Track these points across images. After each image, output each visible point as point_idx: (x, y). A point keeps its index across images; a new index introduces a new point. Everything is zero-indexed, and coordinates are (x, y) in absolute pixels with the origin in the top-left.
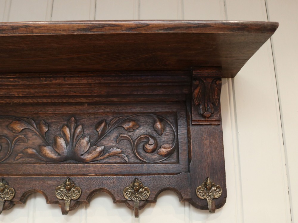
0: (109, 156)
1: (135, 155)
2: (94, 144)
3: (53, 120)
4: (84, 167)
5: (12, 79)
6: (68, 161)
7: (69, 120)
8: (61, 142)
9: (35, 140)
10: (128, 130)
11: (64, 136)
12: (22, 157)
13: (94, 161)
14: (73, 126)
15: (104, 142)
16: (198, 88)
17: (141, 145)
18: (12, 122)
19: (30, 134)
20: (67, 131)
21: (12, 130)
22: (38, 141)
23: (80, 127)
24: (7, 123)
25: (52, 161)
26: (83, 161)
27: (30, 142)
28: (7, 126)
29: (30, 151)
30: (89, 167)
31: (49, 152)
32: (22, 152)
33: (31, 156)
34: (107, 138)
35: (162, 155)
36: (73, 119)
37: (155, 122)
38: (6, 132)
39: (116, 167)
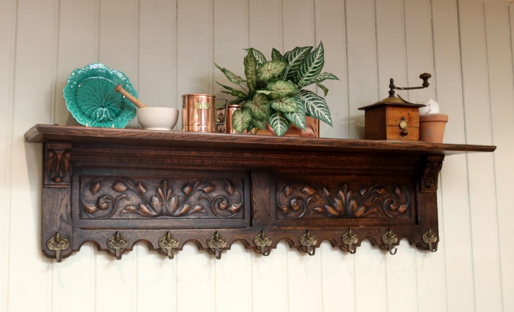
0: (369, 214)
1: (385, 212)
2: (359, 205)
3: (332, 186)
4: (355, 221)
5: (313, 156)
6: (345, 217)
7: (343, 186)
9: (320, 201)
10: (381, 194)
11: (340, 198)
12: (314, 214)
14: (345, 190)
15: (365, 203)
17: (388, 205)
18: (304, 187)
19: (318, 197)
21: (305, 193)
22: (323, 202)
23: (350, 191)
24: (301, 188)
25: (334, 217)
26: (355, 217)
27: (318, 202)
28: (301, 190)
32: (313, 210)
33: (319, 213)
34: (367, 200)
35: (401, 213)
36: (346, 186)
37: (395, 189)
38: (301, 194)
39: (375, 221)
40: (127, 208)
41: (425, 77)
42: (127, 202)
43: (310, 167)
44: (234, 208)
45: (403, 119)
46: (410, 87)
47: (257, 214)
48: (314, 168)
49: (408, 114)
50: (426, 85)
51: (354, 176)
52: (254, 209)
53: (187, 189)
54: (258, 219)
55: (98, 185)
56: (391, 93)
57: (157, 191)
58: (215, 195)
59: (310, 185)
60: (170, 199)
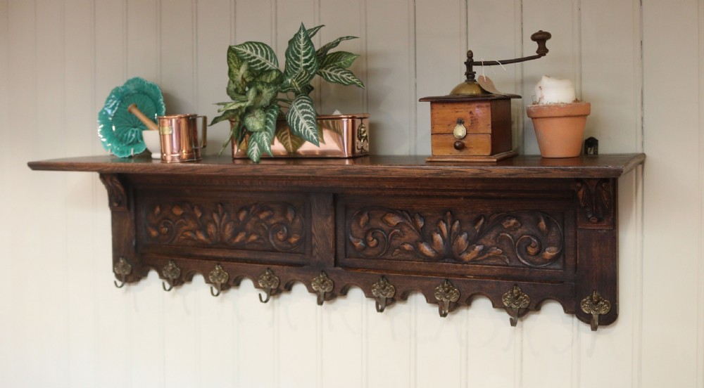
0: (489, 258)
1: (516, 257)
2: (472, 242)
3: (429, 214)
4: (462, 268)
6: (446, 260)
7: (445, 214)
8: (438, 237)
9: (411, 235)
10: (509, 230)
11: (441, 233)
12: (400, 253)
13: (474, 261)
14: (449, 221)
15: (483, 241)
16: (582, 190)
17: (524, 245)
18: (385, 215)
19: (406, 229)
20: (443, 226)
21: (387, 223)
22: (415, 237)
23: (457, 222)
24: (381, 215)
25: (428, 259)
26: (461, 261)
27: (407, 237)
28: (382, 220)
29: (407, 247)
30: (468, 267)
31: (426, 249)
32: (399, 248)
33: (408, 252)
34: (487, 237)
35: (546, 259)
36: (449, 213)
37: (539, 221)
38: (381, 225)
39: (496, 270)
40: (184, 233)
41: (541, 38)
42: (185, 228)
43: (387, 187)
44: (293, 240)
45: (460, 122)
46: (525, 56)
47: (316, 249)
48: (393, 189)
49: (471, 113)
50: (542, 51)
51: (462, 199)
52: (313, 243)
53: (242, 215)
54: (317, 256)
55: (158, 209)
56: (470, 75)
57: (212, 216)
58: (273, 222)
59: (394, 212)
60: (225, 225)
